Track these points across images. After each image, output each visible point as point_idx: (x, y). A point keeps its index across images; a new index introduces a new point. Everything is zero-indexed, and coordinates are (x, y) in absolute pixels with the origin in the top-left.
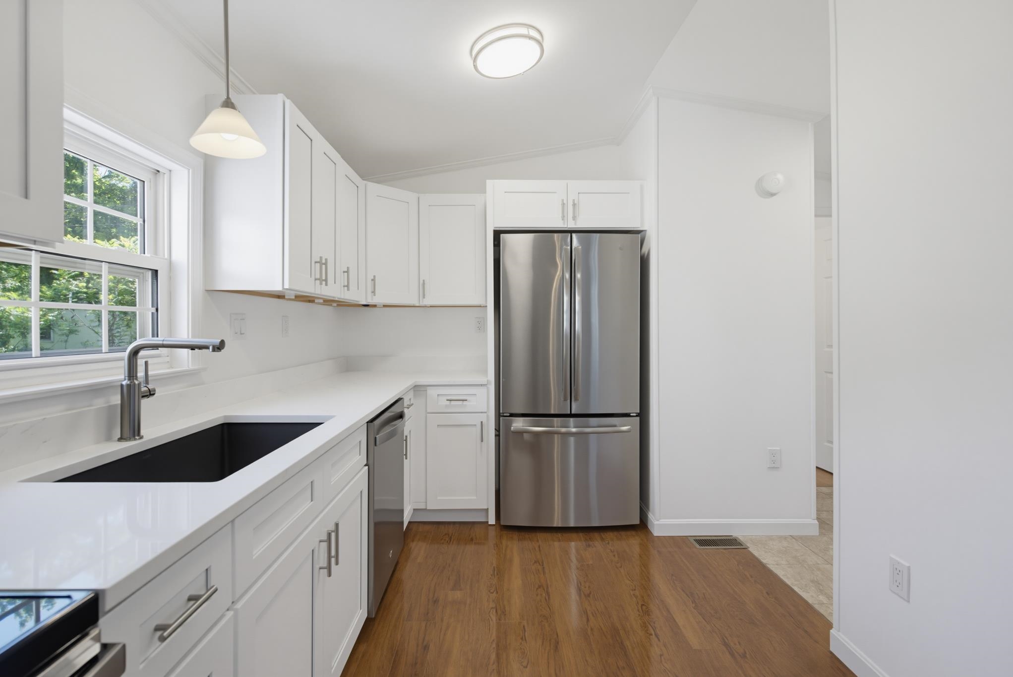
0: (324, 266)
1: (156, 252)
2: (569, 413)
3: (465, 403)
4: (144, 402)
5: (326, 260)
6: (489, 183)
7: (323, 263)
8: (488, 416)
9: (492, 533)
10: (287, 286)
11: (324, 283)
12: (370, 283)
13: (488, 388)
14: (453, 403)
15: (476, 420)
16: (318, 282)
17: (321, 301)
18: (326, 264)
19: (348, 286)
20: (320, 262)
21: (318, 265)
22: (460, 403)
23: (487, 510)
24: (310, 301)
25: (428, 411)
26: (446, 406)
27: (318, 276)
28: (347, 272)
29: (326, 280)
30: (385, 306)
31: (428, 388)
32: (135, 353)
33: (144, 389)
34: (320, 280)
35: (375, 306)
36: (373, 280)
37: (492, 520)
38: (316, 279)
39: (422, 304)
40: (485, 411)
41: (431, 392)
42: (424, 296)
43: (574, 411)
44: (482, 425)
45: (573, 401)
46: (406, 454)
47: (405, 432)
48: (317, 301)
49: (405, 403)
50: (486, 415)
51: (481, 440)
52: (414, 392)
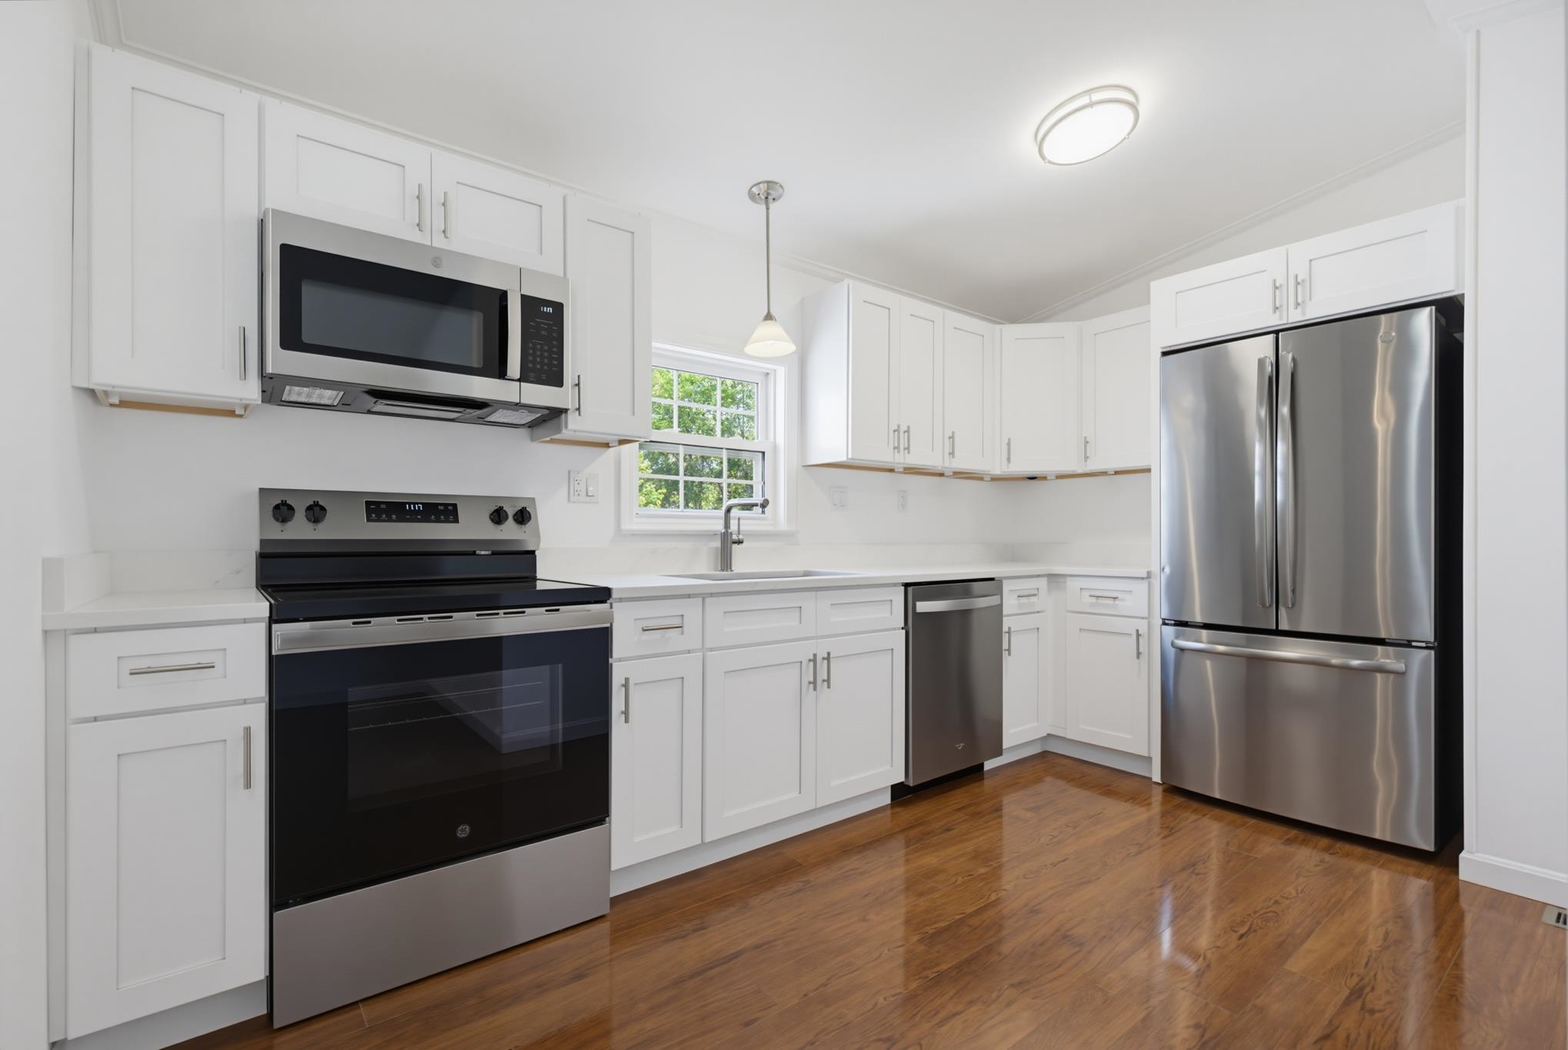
0: (906, 434)
1: (767, 437)
2: (1274, 628)
3: (1117, 602)
4: (735, 546)
5: (907, 426)
7: (904, 431)
8: (1149, 625)
9: (1157, 795)
10: (850, 456)
11: (906, 451)
12: (1005, 448)
13: (1152, 585)
14: (1101, 601)
15: (1130, 626)
16: (896, 450)
17: (902, 470)
18: (908, 431)
19: (953, 453)
20: (898, 430)
21: (896, 433)
22: (1110, 602)
23: (1149, 759)
25: (1063, 608)
26: (1092, 605)
27: (896, 445)
28: (952, 437)
29: (908, 448)
31: (1068, 578)
32: (728, 510)
33: (735, 537)
34: (899, 448)
35: (1044, 478)
37: (1157, 777)
38: (895, 448)
40: (1147, 616)
41: (1073, 585)
42: (1086, 458)
43: (1284, 626)
44: (1138, 635)
45: (1282, 611)
46: (1009, 650)
47: (1007, 623)
48: (946, 474)
49: (1007, 587)
50: (1147, 621)
51: (1138, 657)
52: (1049, 582)
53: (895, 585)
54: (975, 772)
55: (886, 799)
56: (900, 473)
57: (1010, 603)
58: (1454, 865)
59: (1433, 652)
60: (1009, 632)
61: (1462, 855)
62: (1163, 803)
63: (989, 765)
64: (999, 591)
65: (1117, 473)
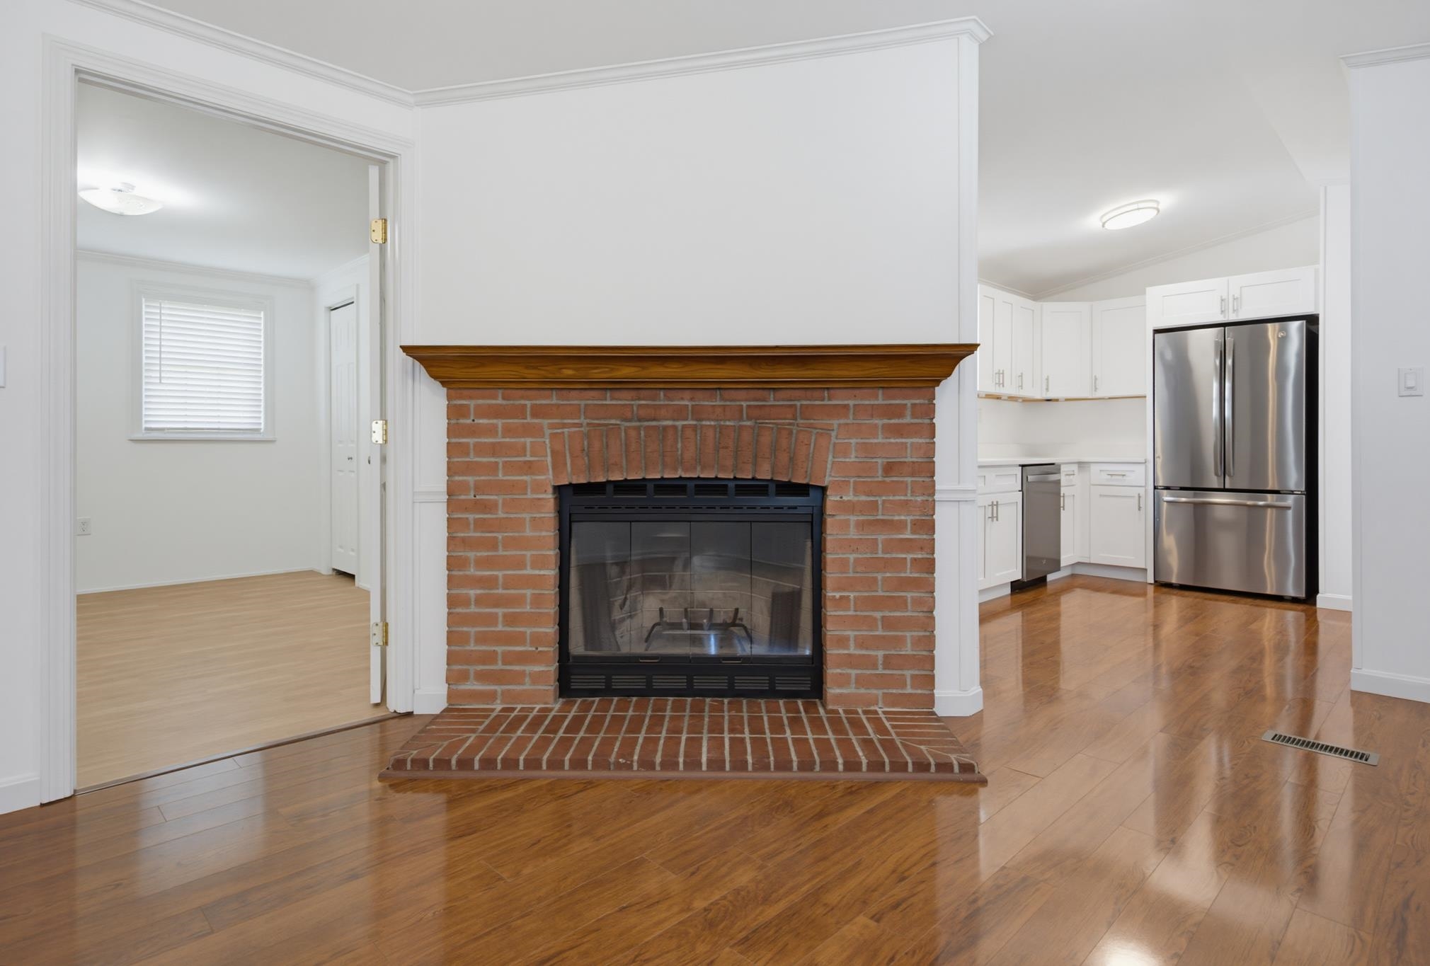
0: (1001, 375)
2: (1223, 487)
3: (1125, 478)
5: (1003, 371)
6: (1148, 289)
7: (1001, 374)
8: (1146, 491)
9: (1151, 590)
11: (1001, 386)
12: (1045, 382)
13: (1146, 466)
14: (1114, 477)
15: (1135, 492)
16: (997, 385)
17: (1006, 398)
18: (1003, 373)
19: (1022, 386)
20: (999, 374)
21: (997, 375)
22: (1121, 477)
23: (1145, 570)
24: (998, 398)
25: (1092, 483)
26: (1107, 480)
27: (997, 382)
28: (1021, 376)
29: (1003, 384)
30: (1067, 400)
31: (1091, 464)
34: (999, 384)
35: (1057, 400)
36: (1047, 379)
37: (1151, 579)
38: (996, 384)
39: (1094, 396)
40: (1144, 484)
41: (1094, 468)
42: (1096, 389)
43: (1227, 486)
44: (1139, 497)
45: (1227, 477)
46: (1063, 507)
47: (1063, 490)
48: (1003, 398)
49: (1063, 468)
50: (1144, 488)
51: (1139, 510)
52: (1079, 467)
53: (1015, 466)
54: (1042, 581)
55: (1008, 591)
56: (1005, 400)
57: (1064, 479)
58: (1314, 603)
59: (1304, 496)
60: (1064, 497)
61: (1319, 596)
62: (1154, 592)
63: (1050, 577)
64: (1058, 471)
65: (1110, 398)
